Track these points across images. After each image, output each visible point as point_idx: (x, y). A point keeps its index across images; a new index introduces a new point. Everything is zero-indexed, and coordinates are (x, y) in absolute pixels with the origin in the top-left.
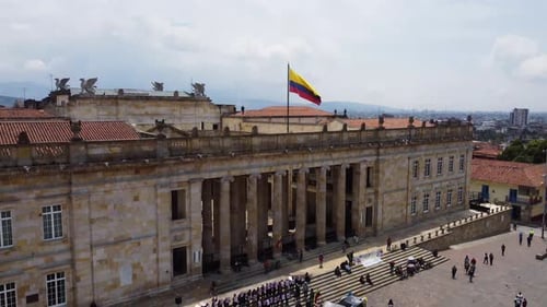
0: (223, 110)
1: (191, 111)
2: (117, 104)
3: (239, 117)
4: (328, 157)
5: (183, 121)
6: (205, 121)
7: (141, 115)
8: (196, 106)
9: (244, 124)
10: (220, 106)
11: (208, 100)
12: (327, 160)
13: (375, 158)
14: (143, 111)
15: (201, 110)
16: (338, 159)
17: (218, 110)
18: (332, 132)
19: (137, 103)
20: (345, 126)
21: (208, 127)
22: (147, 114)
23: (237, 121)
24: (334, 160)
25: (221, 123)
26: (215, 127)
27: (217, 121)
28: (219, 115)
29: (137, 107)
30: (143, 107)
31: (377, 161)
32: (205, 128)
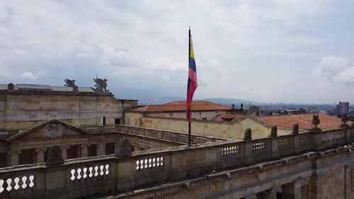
0: (126, 105)
1: (92, 106)
2: (5, 100)
3: (140, 112)
4: (253, 180)
5: (83, 116)
6: (107, 116)
7: (36, 111)
8: (97, 101)
9: (144, 119)
10: (123, 101)
11: (111, 95)
12: (253, 186)
13: (310, 173)
14: (37, 107)
15: (103, 105)
16: (266, 181)
17: (121, 105)
18: (257, 141)
19: (29, 98)
20: (274, 129)
21: (110, 121)
22: (41, 109)
23: (139, 116)
24: (260, 183)
25: (124, 117)
26: (117, 121)
27: (119, 116)
28: (122, 110)
29: (29, 102)
30: (38, 102)
31: (314, 176)
32: (107, 122)
